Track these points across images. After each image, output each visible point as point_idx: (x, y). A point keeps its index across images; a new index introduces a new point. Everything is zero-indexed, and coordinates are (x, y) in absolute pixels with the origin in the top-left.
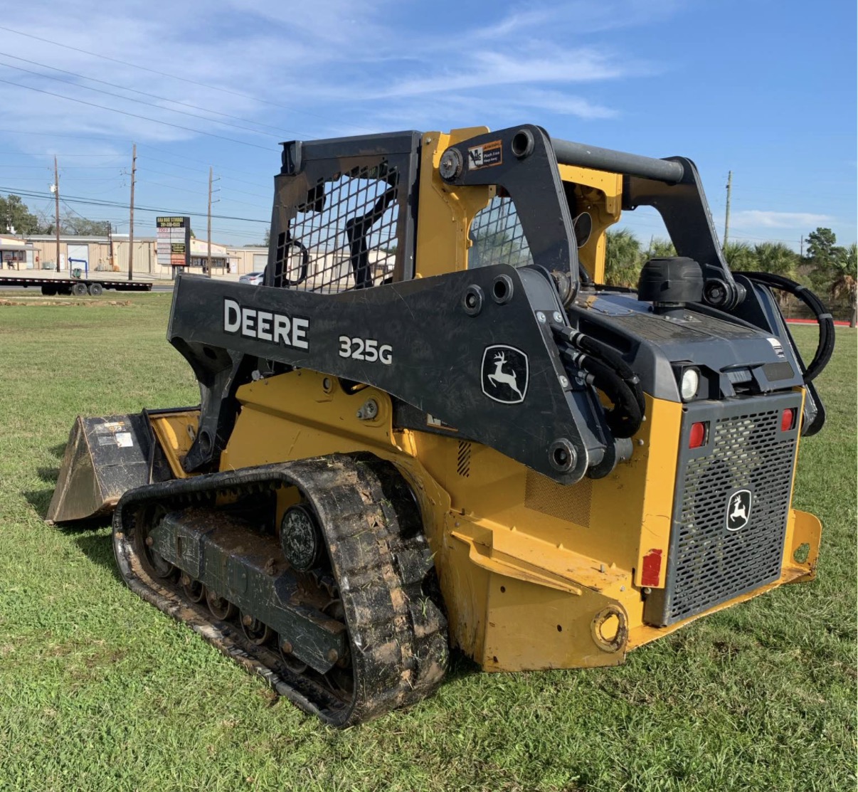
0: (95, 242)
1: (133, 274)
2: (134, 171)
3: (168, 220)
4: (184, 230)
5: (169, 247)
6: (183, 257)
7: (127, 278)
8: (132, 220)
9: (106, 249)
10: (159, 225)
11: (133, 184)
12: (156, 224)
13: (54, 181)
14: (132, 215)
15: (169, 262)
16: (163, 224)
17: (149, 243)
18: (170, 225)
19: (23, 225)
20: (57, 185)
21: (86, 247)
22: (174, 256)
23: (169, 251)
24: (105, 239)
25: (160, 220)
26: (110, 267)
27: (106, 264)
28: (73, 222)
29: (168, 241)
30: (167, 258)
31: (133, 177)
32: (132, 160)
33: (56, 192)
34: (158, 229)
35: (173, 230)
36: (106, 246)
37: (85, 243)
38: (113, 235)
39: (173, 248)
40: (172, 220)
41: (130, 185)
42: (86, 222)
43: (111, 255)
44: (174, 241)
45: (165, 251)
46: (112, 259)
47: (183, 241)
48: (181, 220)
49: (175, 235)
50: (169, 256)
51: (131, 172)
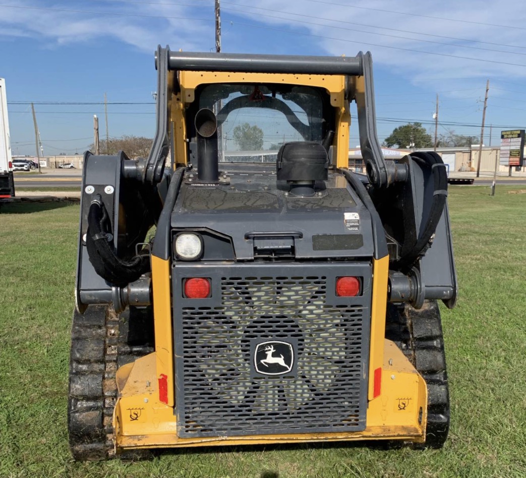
0: (460, 151)
1: (480, 173)
2: (486, 99)
3: (509, 133)
4: (520, 139)
5: (509, 152)
6: (518, 159)
7: (476, 176)
8: (482, 134)
9: (467, 156)
10: (503, 137)
11: (485, 108)
12: (500, 136)
13: (436, 111)
14: (482, 131)
15: (507, 163)
16: (505, 136)
17: (497, 150)
18: (511, 136)
19: (422, 142)
20: (437, 113)
21: (454, 155)
22: (512, 159)
23: (508, 155)
24: (467, 149)
25: (503, 133)
26: (469, 169)
27: (466, 166)
28: (454, 138)
29: (508, 148)
30: (507, 160)
31: (485, 103)
32: (485, 91)
33: (436, 118)
34: (502, 140)
35: (512, 140)
36: (467, 154)
37: (453, 152)
38: (472, 146)
39: (512, 154)
40: (512, 133)
41: (483, 109)
42: (462, 138)
43: (470, 160)
44: (513, 148)
45: (505, 156)
46: (470, 163)
47: (518, 147)
48: (519, 132)
49: (513, 144)
50: (508, 159)
51: (484, 100)
